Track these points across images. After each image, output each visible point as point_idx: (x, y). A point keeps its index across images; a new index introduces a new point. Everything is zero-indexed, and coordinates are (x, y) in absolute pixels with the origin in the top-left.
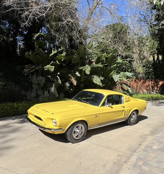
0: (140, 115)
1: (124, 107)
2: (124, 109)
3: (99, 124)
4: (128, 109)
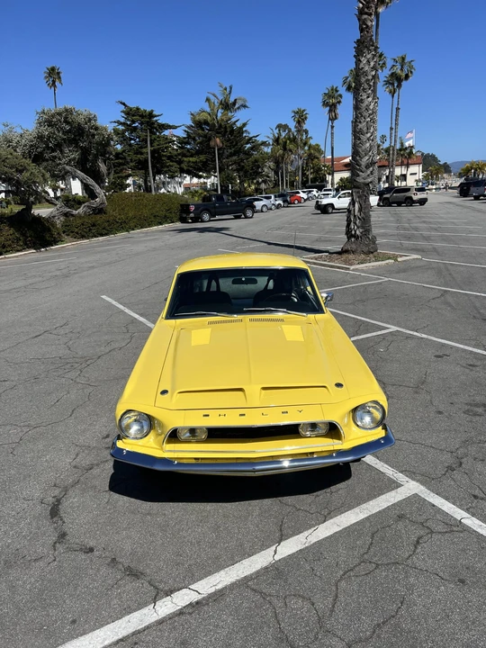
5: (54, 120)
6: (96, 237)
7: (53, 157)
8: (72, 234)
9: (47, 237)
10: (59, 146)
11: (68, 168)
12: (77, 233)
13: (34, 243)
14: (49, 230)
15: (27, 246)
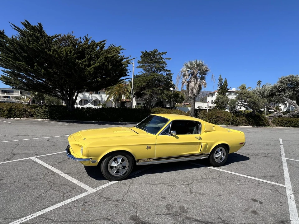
0: (233, 153)
1: (201, 139)
2: (200, 141)
3: (155, 159)
4: (207, 142)
5: (284, 80)
6: (289, 127)
7: (280, 94)
8: (276, 124)
9: (261, 122)
10: (284, 90)
11: (285, 98)
12: (278, 124)
13: (253, 124)
14: (263, 120)
15: (249, 124)
